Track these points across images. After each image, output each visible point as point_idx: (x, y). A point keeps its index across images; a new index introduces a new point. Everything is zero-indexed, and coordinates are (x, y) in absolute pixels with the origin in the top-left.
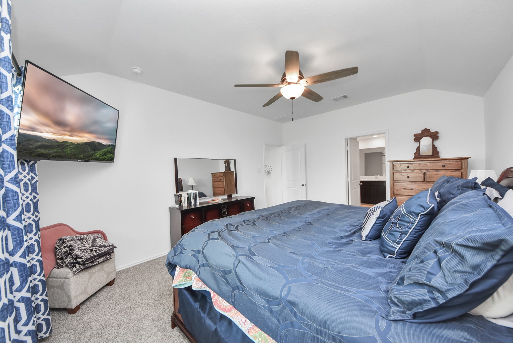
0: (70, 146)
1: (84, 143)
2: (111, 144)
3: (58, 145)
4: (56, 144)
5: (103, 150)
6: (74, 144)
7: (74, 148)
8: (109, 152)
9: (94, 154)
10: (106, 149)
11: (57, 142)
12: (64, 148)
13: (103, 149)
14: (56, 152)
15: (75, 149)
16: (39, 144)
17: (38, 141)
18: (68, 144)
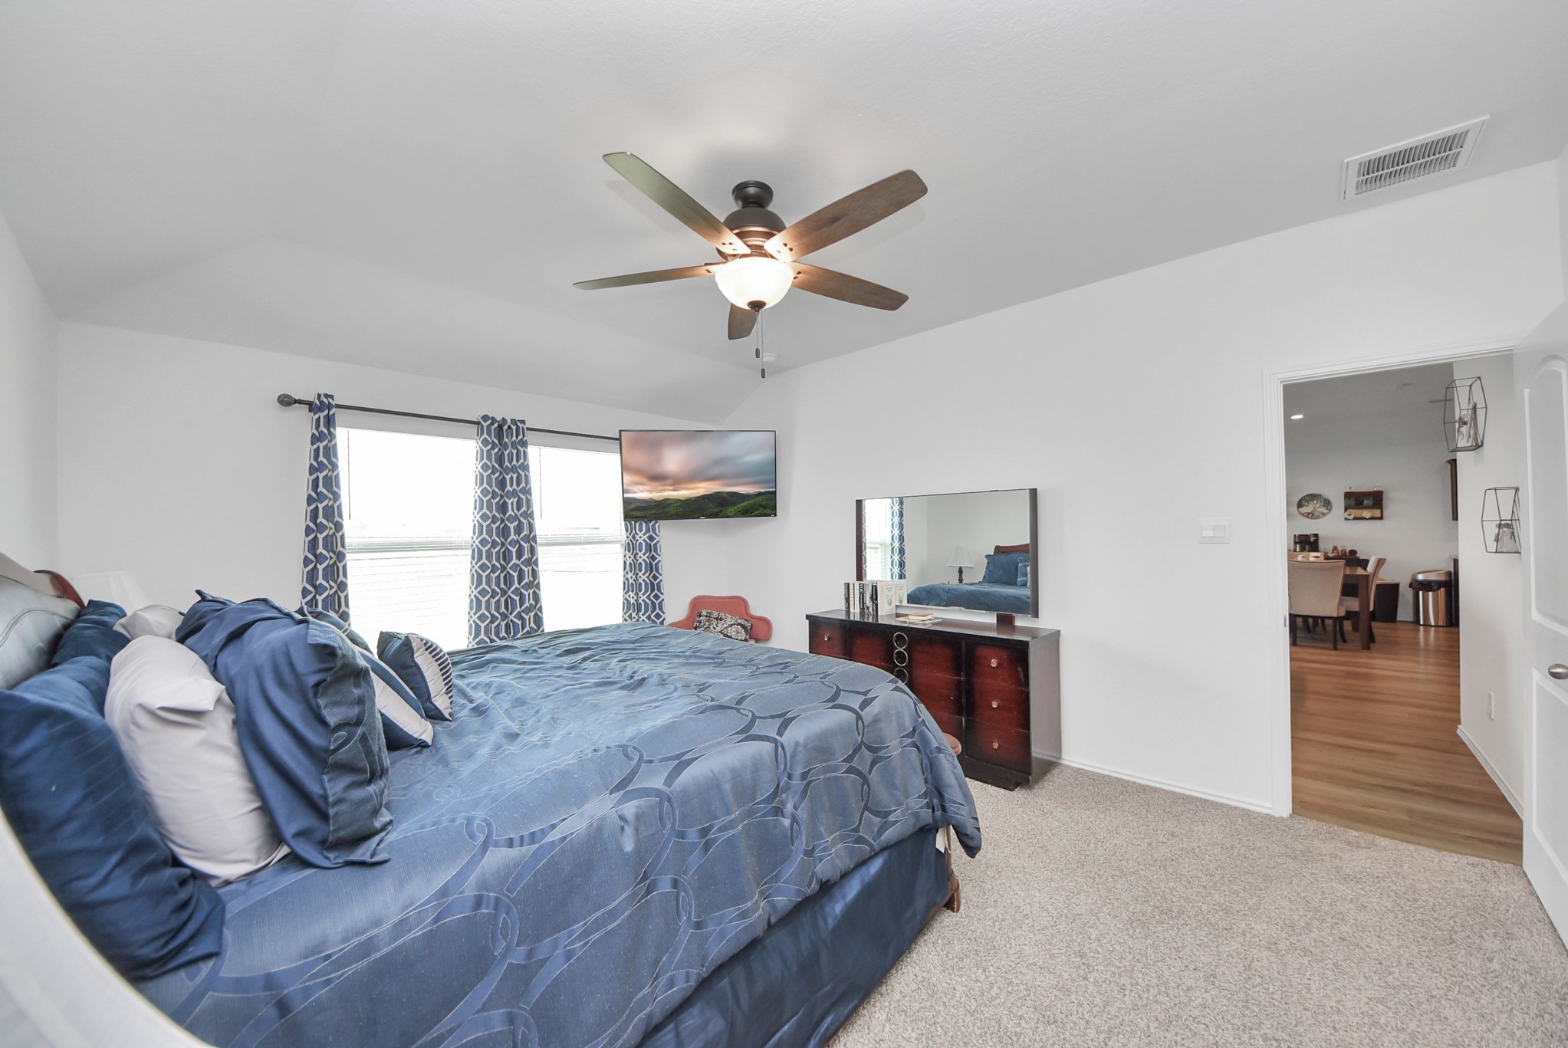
0: (674, 503)
1: (698, 497)
2: (763, 490)
3: (657, 505)
4: (654, 504)
5: (744, 504)
6: (680, 501)
7: (681, 506)
8: (761, 506)
9: (721, 512)
10: (751, 502)
11: (655, 501)
12: (665, 507)
13: (742, 502)
14: (655, 514)
15: (684, 507)
16: (633, 506)
17: (631, 503)
18: (672, 502)
